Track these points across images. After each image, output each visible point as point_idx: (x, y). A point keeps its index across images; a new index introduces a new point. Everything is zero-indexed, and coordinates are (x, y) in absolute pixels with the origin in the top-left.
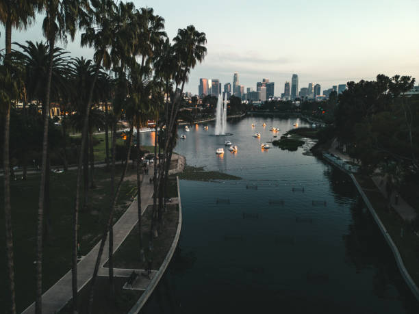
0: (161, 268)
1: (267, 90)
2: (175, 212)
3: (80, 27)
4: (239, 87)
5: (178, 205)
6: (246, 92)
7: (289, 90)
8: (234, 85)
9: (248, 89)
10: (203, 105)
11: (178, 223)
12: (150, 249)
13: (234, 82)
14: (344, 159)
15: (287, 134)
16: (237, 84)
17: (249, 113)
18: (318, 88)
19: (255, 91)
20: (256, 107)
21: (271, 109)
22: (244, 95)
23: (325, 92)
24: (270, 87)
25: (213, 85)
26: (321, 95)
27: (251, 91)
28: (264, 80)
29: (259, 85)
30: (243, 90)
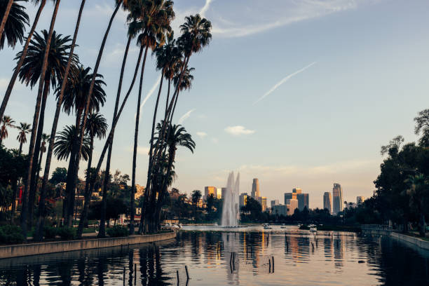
1: (299, 202)
4: (260, 199)
6: (269, 206)
7: (329, 203)
9: (273, 202)
19: (283, 204)
22: (267, 209)
24: (303, 199)
27: (276, 204)
28: (294, 191)
29: (288, 197)
30: (265, 203)
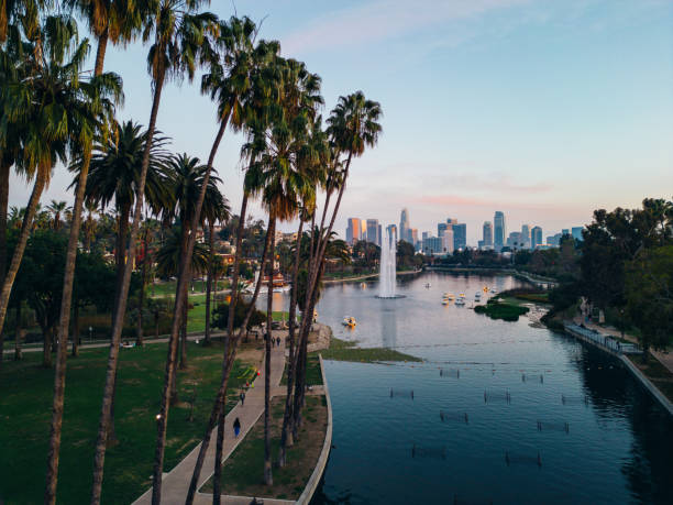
0: (303, 496)
1: (455, 235)
2: (321, 407)
3: (202, 62)
4: (410, 231)
5: (324, 396)
6: (420, 238)
7: (490, 235)
8: (402, 228)
9: (425, 234)
10: (355, 255)
11: (326, 425)
12: (282, 464)
13: (402, 224)
14: (604, 333)
15: (497, 297)
16: (406, 226)
17: (428, 268)
18: (537, 232)
19: (436, 236)
20: (438, 260)
21: (463, 264)
22: (418, 242)
23: (549, 239)
24: (460, 231)
25: (368, 228)
26: (544, 242)
27: (429, 236)
28: (449, 221)
29: (442, 227)
30: (416, 235)
